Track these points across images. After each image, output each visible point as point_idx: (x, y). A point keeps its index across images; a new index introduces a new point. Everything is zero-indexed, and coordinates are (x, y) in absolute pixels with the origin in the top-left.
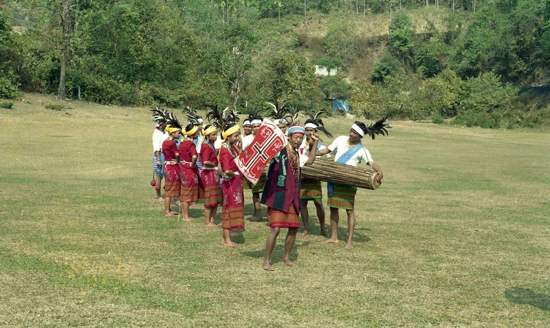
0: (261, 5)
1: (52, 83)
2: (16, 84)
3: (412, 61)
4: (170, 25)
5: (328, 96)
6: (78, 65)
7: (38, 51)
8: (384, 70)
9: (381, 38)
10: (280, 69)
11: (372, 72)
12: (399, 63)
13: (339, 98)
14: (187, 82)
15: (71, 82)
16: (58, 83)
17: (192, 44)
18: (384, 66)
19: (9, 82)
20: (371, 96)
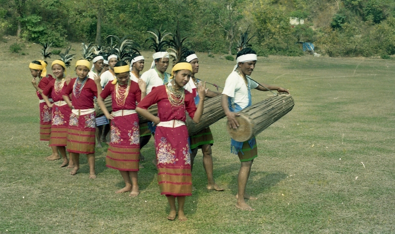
1: (91, 34)
2: (64, 36)
3: (362, 11)
5: (299, 40)
6: (111, 20)
7: (79, 10)
8: (340, 19)
10: (263, 20)
11: (331, 21)
12: (352, 14)
13: (307, 42)
14: (193, 31)
15: (105, 33)
16: (96, 35)
17: (196, 3)
18: (340, 16)
19: (58, 35)
20: (333, 38)
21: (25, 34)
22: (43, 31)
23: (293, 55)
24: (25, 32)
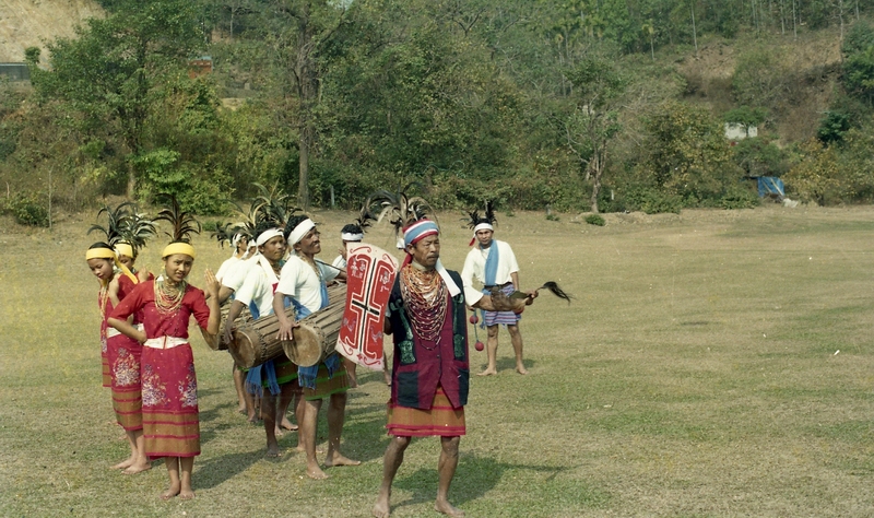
0: (620, 35)
1: (286, 184)
2: (229, 190)
4: (475, 73)
5: (748, 172)
6: (329, 151)
7: (260, 133)
8: (836, 120)
9: (829, 70)
10: (666, 133)
11: (818, 127)
12: (864, 108)
13: (766, 175)
14: (511, 166)
15: (319, 180)
16: (298, 183)
17: (515, 104)
18: (837, 115)
19: (216, 188)
20: (825, 165)
21: (145, 191)
22: (181, 182)
23: (736, 206)
24: (144, 185)
